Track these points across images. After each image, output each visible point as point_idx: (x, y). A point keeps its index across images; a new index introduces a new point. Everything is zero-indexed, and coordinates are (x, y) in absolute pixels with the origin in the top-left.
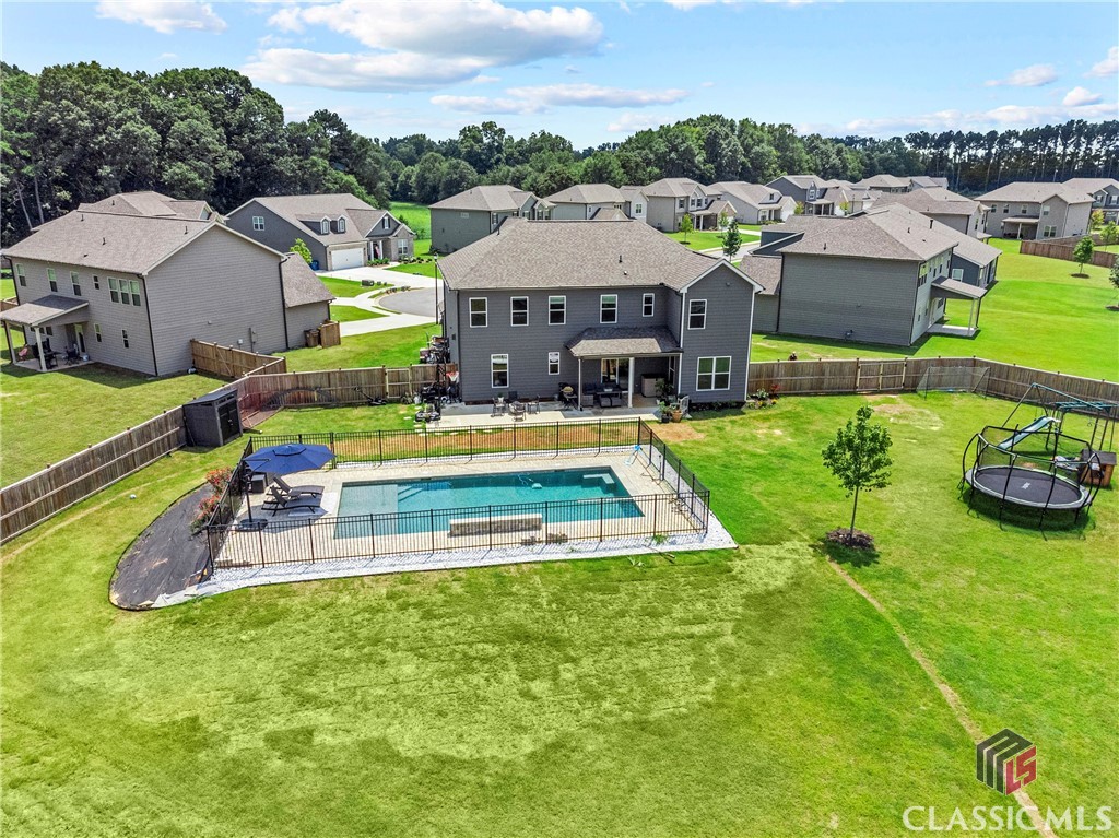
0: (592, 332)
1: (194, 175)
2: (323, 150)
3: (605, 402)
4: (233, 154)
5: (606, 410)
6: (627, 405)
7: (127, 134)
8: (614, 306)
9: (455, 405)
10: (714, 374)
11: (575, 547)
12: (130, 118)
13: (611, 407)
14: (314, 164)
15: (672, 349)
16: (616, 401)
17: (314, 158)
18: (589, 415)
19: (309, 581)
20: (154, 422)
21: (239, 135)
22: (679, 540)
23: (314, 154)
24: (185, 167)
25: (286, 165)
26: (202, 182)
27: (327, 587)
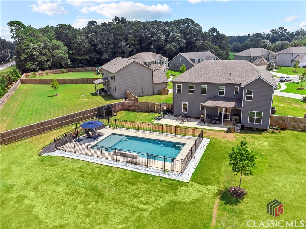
0: (214, 98)
1: (172, 47)
2: (210, 39)
3: (214, 122)
4: (184, 41)
5: (213, 125)
6: (221, 124)
7: (158, 37)
8: (224, 90)
9: (170, 116)
10: (255, 117)
11: (139, 167)
12: (159, 33)
13: (216, 124)
14: (206, 43)
15: (239, 107)
16: (218, 122)
17: (206, 41)
18: (205, 125)
19: (70, 158)
20: (89, 110)
21: (188, 36)
22: (171, 174)
23: (207, 40)
24: (170, 45)
25: (199, 43)
26: (174, 49)
27: (71, 161)
